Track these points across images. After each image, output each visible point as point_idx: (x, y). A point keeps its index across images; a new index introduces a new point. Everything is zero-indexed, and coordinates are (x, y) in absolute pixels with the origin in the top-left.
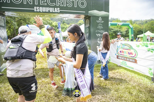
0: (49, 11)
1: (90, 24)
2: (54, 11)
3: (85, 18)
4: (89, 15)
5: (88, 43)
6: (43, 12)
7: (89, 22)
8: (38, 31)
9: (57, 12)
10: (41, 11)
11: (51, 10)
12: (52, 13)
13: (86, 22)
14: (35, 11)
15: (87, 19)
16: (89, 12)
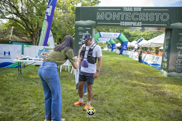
0: (132, 25)
1: (171, 36)
2: (137, 24)
3: (166, 30)
4: (170, 28)
5: (167, 55)
6: (127, 26)
7: (170, 34)
9: (139, 25)
10: (126, 25)
11: (134, 24)
12: (135, 26)
13: (167, 34)
14: (121, 25)
15: (168, 31)
16: (171, 24)
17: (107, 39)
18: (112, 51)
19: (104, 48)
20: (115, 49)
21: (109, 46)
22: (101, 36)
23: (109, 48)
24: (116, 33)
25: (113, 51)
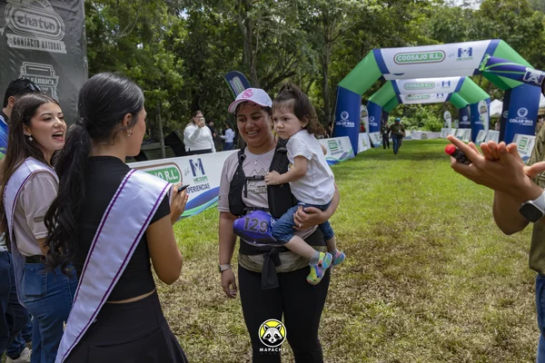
8: (446, 79)
17: (438, 80)
18: (473, 139)
19: (443, 129)
20: (482, 127)
21: (465, 118)
22: (384, 69)
23: (461, 126)
24: (465, 45)
25: (478, 141)
